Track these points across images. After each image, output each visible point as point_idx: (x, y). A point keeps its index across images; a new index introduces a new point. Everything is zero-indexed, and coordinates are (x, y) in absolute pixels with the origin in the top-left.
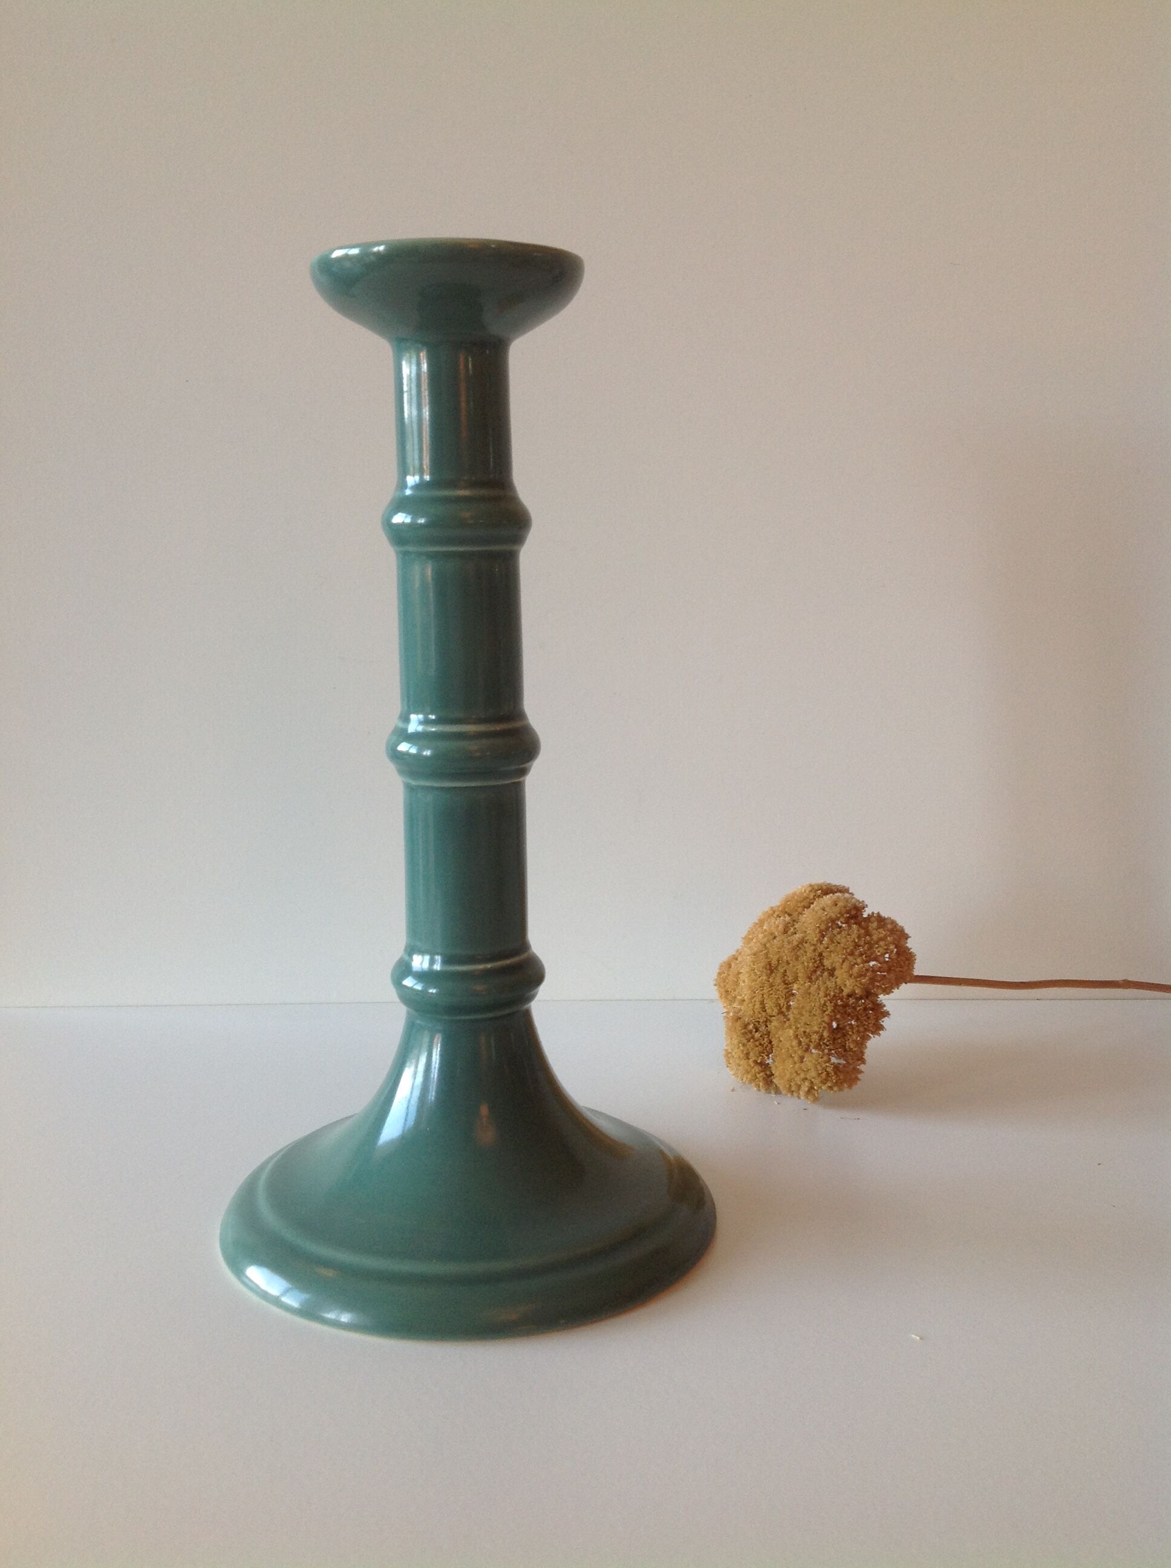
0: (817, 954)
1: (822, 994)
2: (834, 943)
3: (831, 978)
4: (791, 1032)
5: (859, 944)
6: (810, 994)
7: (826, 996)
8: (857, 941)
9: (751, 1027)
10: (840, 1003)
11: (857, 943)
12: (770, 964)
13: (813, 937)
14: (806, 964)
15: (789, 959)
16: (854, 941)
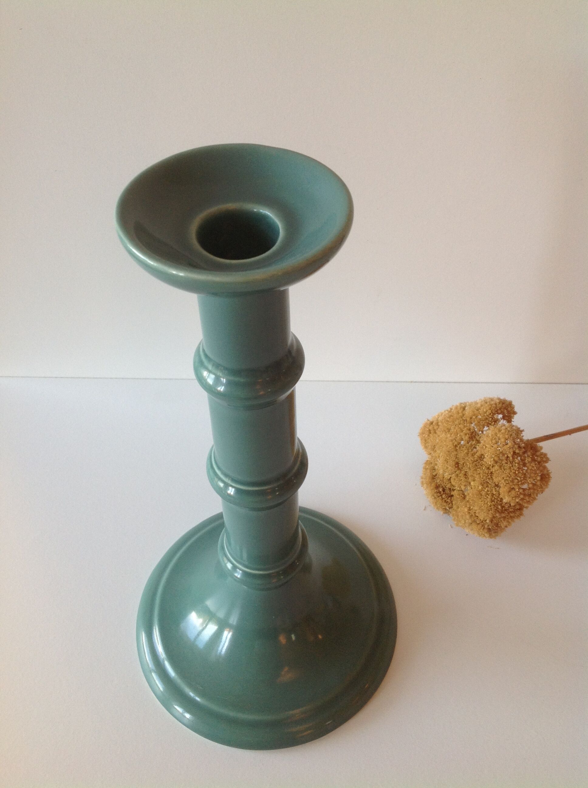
0: (490, 472)
1: (488, 500)
2: (501, 469)
3: (496, 487)
4: (466, 510)
5: (518, 475)
6: (481, 495)
7: (492, 501)
8: (517, 473)
9: (441, 490)
10: (500, 507)
11: (517, 474)
12: (457, 463)
13: (488, 460)
14: (481, 475)
15: (471, 467)
16: (515, 473)
